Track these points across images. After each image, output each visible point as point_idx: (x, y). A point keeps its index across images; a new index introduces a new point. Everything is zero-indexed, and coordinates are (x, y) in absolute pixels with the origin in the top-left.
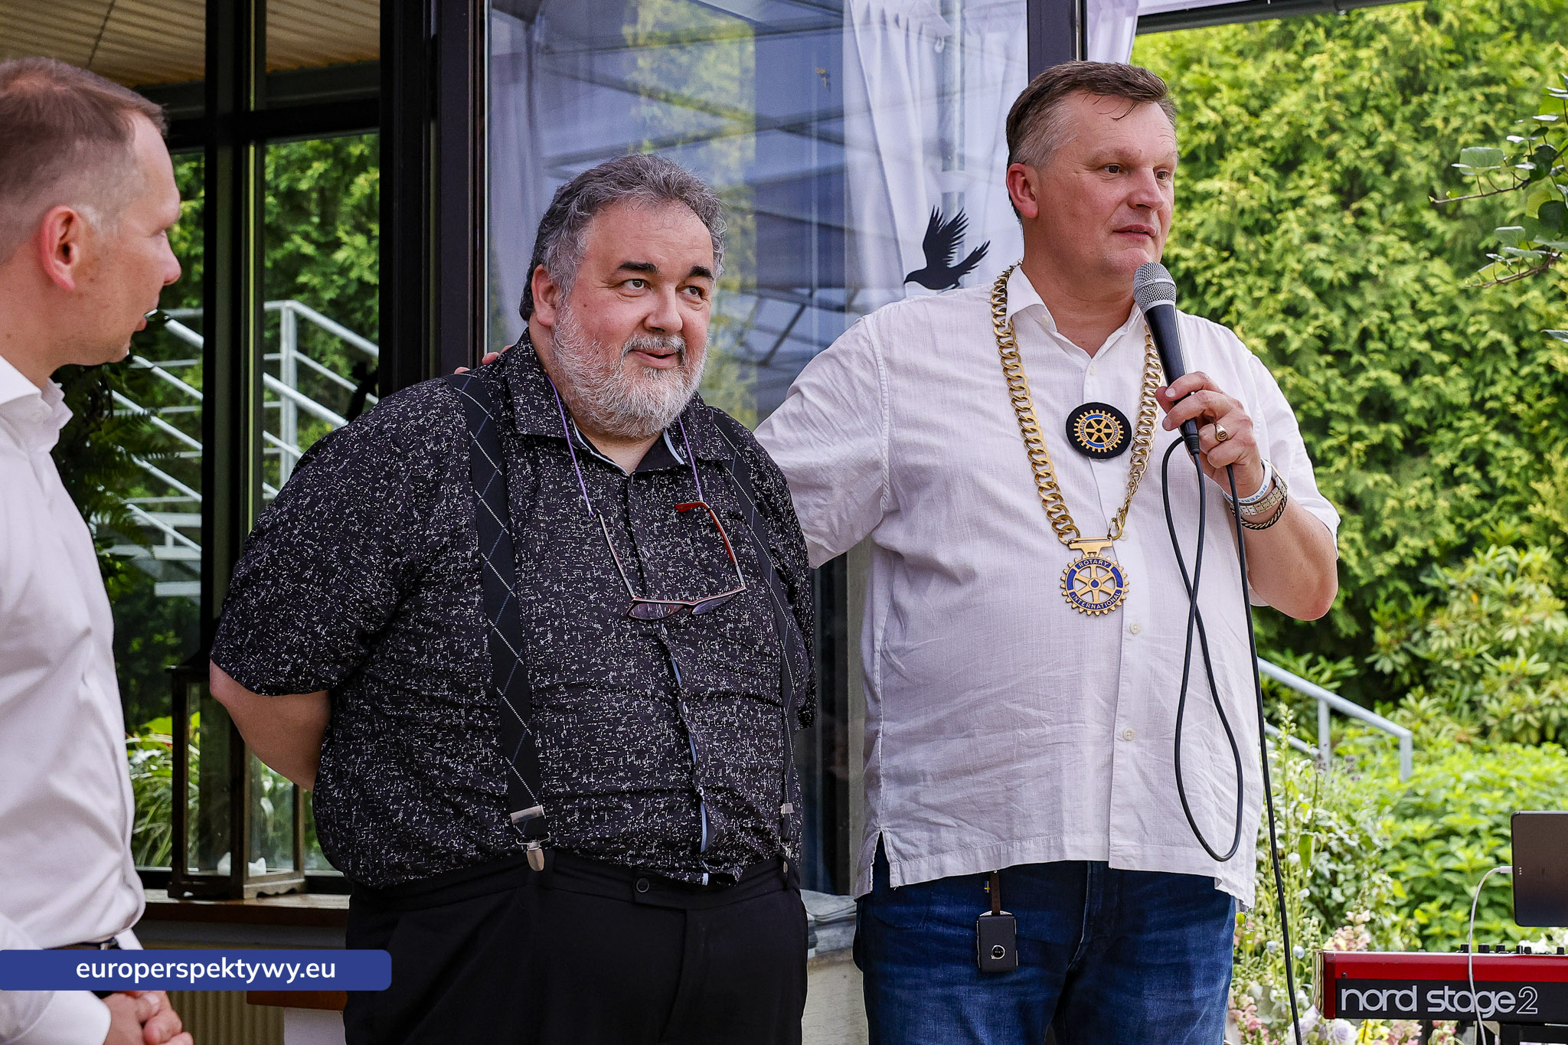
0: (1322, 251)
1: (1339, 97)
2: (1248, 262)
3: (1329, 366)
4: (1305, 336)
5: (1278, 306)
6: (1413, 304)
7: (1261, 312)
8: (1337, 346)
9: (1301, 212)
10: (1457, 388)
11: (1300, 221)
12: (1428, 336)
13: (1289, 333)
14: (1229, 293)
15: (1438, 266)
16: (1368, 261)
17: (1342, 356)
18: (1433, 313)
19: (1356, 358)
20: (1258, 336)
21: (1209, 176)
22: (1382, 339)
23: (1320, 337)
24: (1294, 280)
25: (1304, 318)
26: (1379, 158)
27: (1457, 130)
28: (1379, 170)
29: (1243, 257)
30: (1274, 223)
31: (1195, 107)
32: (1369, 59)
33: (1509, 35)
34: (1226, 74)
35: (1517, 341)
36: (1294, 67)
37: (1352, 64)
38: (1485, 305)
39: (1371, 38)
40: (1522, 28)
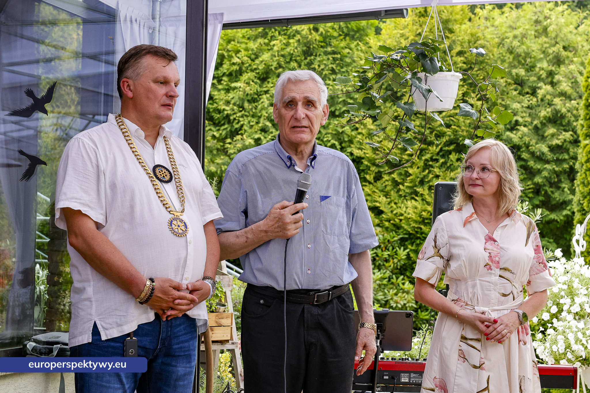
1: (283, 56)
2: (249, 112)
4: (268, 139)
5: (259, 128)
7: (253, 130)
9: (268, 95)
11: (267, 98)
13: (262, 138)
14: (242, 123)
20: (251, 139)
21: (236, 81)
24: (265, 119)
25: (268, 133)
27: (323, 70)
29: (247, 111)
30: (258, 99)
31: (232, 57)
32: (293, 43)
33: (342, 37)
34: (243, 46)
35: (341, 144)
36: (267, 44)
37: (287, 45)
38: (330, 131)
39: (294, 35)
40: (346, 35)
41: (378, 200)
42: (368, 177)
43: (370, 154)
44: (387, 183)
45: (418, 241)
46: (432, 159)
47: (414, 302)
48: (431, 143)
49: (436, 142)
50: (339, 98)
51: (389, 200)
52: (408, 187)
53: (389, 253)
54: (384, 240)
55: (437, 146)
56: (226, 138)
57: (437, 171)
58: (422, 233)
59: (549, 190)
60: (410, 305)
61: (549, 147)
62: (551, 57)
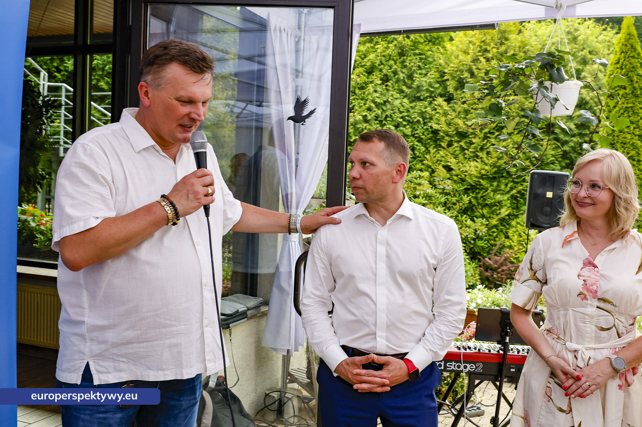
0: (377, 95)
1: (384, 56)
2: (359, 96)
3: (377, 124)
4: (372, 116)
5: (366, 108)
6: (399, 109)
7: (361, 109)
8: (379, 119)
9: (373, 85)
10: (408, 131)
12: (402, 118)
13: (368, 115)
14: (354, 104)
15: (405, 100)
16: (389, 98)
17: (381, 121)
18: (403, 112)
19: (384, 122)
20: (360, 115)
22: (390, 118)
23: (375, 116)
24: (370, 102)
25: (372, 111)
26: (393, 72)
27: (412, 66)
28: (392, 75)
30: (366, 87)
32: (392, 47)
33: (427, 43)
35: (424, 120)
36: (373, 48)
37: (387, 48)
38: (416, 111)
39: (392, 41)
40: (430, 41)
41: (449, 160)
42: (443, 144)
43: (444, 127)
44: (456, 149)
45: (477, 191)
47: (473, 234)
50: (423, 87)
51: (457, 161)
52: (471, 152)
53: (456, 199)
54: (453, 189)
57: (493, 141)
58: (481, 185)
59: (573, 155)
60: (471, 236)
61: (575, 125)
62: (579, 59)
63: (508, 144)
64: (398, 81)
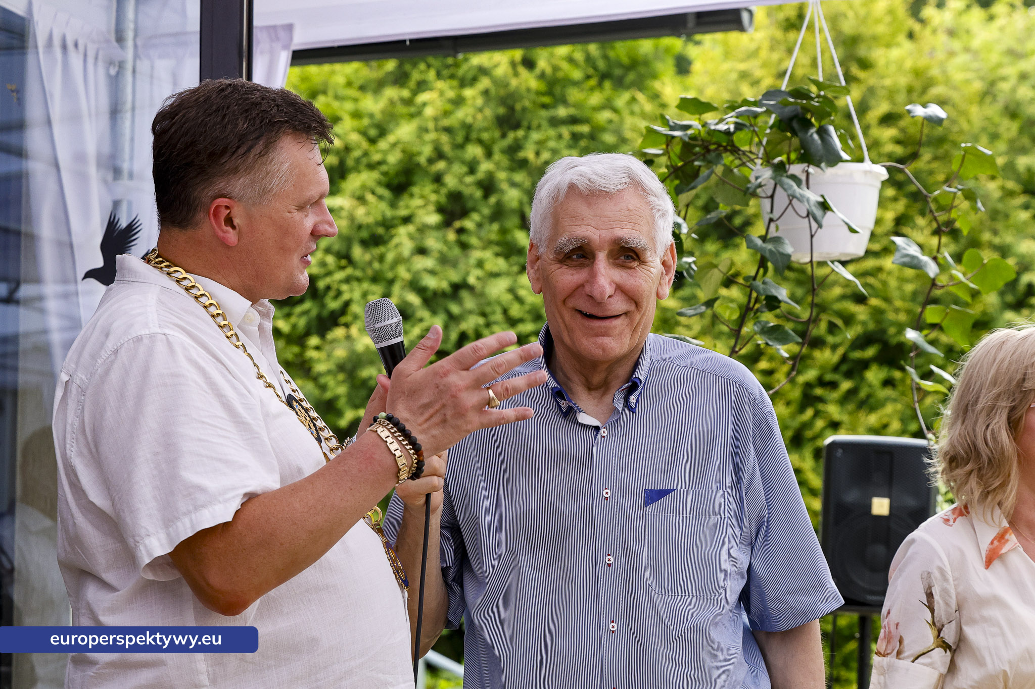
0: (428, 262)
1: (448, 130)
2: (363, 270)
6: (505, 312)
9: (411, 228)
11: (411, 237)
14: (346, 297)
16: (467, 274)
24: (403, 288)
26: (480, 184)
28: (478, 194)
29: (359, 266)
30: (386, 238)
32: (474, 98)
33: (593, 82)
34: (349, 106)
36: (408, 102)
37: (458, 102)
39: (474, 80)
40: (604, 76)
46: (821, 382)
48: (817, 343)
49: (830, 339)
55: (834, 348)
56: (307, 334)
57: (833, 410)
63: (885, 421)
64: (498, 214)
